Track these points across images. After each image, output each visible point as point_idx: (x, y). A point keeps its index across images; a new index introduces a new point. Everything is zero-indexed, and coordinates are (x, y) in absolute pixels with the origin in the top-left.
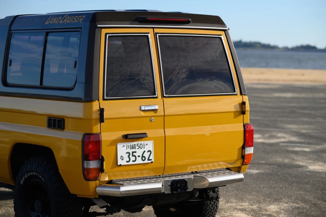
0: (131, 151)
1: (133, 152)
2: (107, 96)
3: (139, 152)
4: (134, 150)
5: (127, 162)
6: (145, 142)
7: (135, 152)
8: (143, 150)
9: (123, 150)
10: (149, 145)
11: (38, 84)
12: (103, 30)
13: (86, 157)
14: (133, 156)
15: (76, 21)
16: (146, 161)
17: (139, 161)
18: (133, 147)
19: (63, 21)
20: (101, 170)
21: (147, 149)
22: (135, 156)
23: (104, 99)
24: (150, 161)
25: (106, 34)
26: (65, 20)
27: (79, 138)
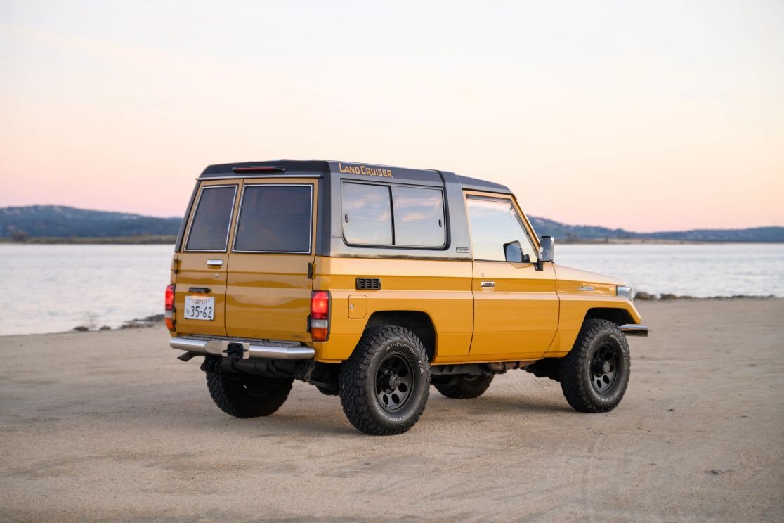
0: (195, 306)
4: (197, 305)
5: (192, 316)
16: (207, 318)
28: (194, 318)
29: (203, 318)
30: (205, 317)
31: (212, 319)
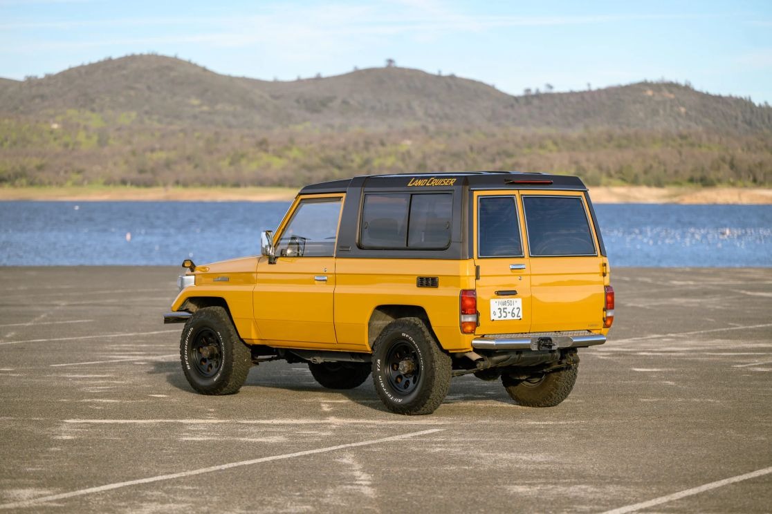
0: (502, 307)
1: (504, 309)
2: (480, 255)
3: (509, 309)
4: (505, 306)
5: (500, 317)
6: (515, 300)
7: (506, 308)
8: (512, 307)
9: (495, 305)
10: (517, 302)
11: (405, 246)
12: (475, 192)
13: (464, 311)
14: (504, 312)
15: (446, 184)
16: (516, 318)
17: (509, 317)
18: (504, 304)
19: (430, 183)
20: (476, 324)
21: (516, 306)
22: (506, 312)
23: (479, 258)
24: (519, 318)
25: (478, 196)
26: (433, 183)
27: (458, 294)
28: (502, 318)
29: (512, 318)
30: (514, 317)
31: (521, 317)
